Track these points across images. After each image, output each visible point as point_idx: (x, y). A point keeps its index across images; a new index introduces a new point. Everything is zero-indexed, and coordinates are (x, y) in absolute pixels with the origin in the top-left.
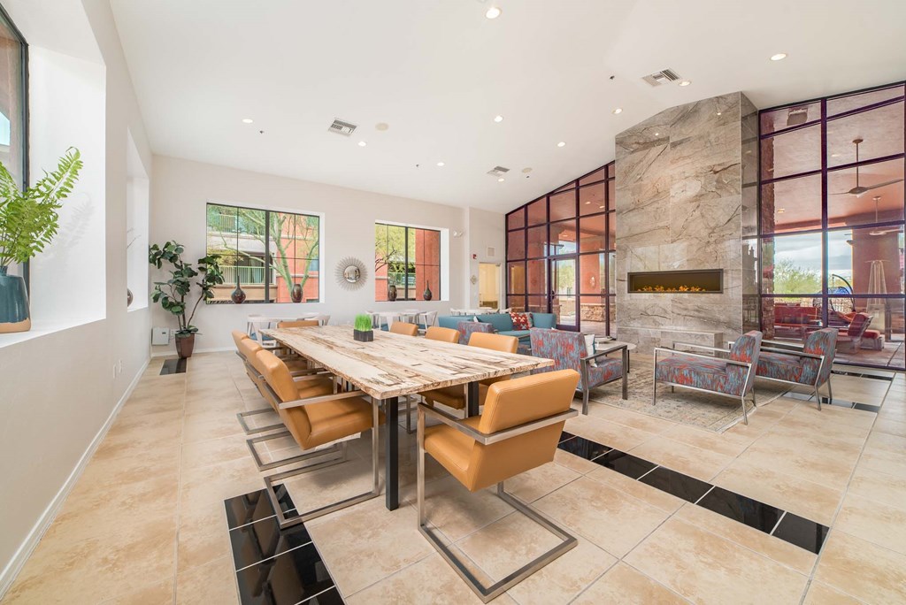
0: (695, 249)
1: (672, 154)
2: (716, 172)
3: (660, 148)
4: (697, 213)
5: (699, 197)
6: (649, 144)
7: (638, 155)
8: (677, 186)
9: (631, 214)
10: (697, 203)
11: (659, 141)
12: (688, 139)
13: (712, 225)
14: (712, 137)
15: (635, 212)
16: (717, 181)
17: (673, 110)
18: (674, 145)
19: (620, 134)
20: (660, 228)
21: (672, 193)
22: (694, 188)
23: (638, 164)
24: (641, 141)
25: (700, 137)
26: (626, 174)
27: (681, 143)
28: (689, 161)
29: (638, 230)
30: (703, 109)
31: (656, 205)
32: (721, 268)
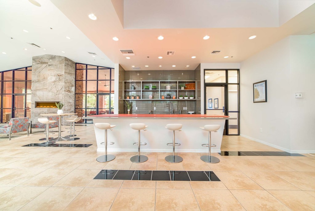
0: (54, 96)
1: (49, 68)
2: (59, 76)
3: (45, 65)
4: (54, 86)
5: (55, 81)
6: (43, 63)
7: (39, 65)
8: (49, 77)
9: (37, 83)
10: (54, 83)
11: (45, 63)
12: (52, 65)
13: (58, 90)
14: (58, 66)
15: (38, 83)
16: (59, 78)
17: (49, 55)
18: (49, 65)
19: (34, 57)
20: (45, 89)
21: (48, 79)
22: (54, 79)
23: (39, 68)
24: (40, 61)
25: (56, 65)
26: (35, 70)
27: (51, 65)
28: (52, 71)
29: (38, 88)
30: (56, 58)
31: (44, 82)
32: (59, 101)
